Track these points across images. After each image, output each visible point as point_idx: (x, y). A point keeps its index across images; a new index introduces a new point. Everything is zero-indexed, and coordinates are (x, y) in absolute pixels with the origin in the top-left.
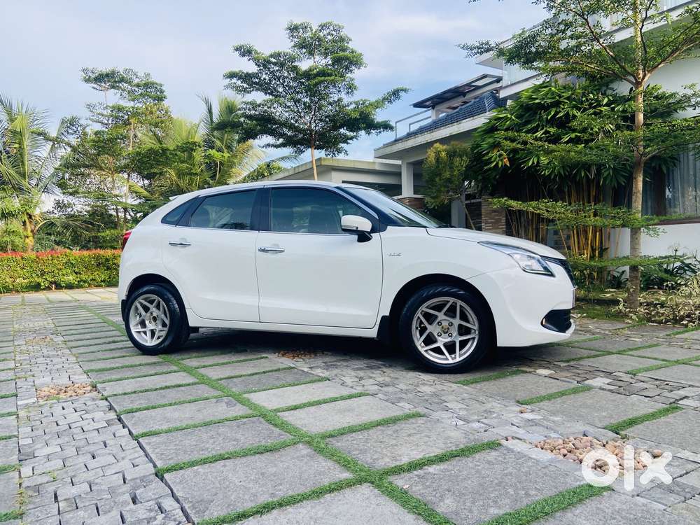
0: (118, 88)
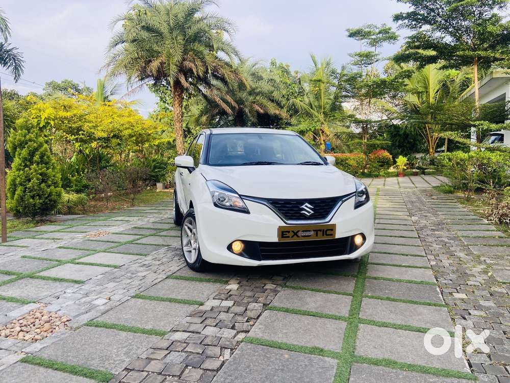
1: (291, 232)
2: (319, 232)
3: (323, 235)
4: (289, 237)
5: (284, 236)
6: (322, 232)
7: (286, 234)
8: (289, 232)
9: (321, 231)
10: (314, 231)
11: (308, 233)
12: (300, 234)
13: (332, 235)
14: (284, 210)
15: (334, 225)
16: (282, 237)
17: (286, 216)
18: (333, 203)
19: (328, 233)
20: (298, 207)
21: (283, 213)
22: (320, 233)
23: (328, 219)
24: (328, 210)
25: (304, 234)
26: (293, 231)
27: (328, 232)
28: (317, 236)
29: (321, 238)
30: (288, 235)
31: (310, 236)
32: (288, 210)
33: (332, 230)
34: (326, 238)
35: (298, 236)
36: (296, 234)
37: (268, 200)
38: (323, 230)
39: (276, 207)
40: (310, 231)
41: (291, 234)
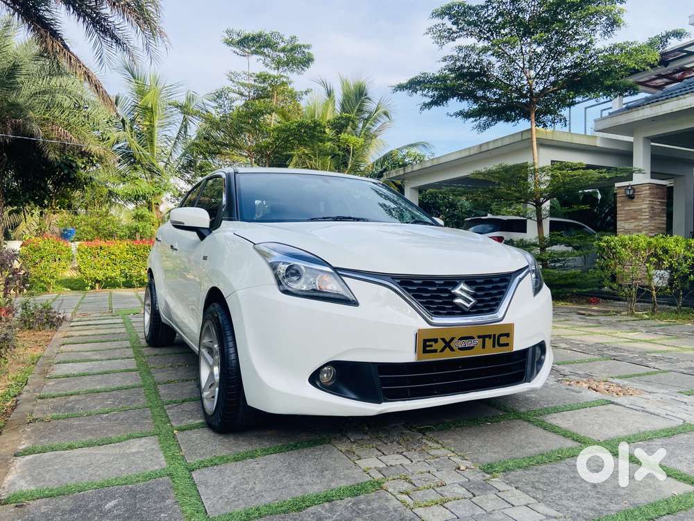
0: (263, 53)
1: (440, 340)
2: (487, 339)
3: (494, 346)
4: (435, 351)
5: (428, 349)
6: (492, 339)
7: (431, 346)
8: (436, 341)
9: (489, 336)
10: (479, 337)
11: (468, 343)
12: (456, 344)
13: (507, 345)
14: (424, 297)
15: (511, 326)
16: (425, 351)
17: (429, 308)
18: (504, 284)
19: (501, 342)
20: (449, 292)
21: (421, 303)
22: (489, 342)
23: (500, 314)
24: (498, 297)
25: (462, 344)
26: (443, 340)
27: (503, 340)
28: (484, 347)
29: (491, 351)
30: (435, 346)
31: (472, 348)
32: (431, 297)
33: (507, 335)
34: (499, 351)
35: (452, 350)
36: (448, 344)
37: (393, 277)
38: (494, 335)
39: (409, 291)
40: (472, 338)
41: (441, 344)
